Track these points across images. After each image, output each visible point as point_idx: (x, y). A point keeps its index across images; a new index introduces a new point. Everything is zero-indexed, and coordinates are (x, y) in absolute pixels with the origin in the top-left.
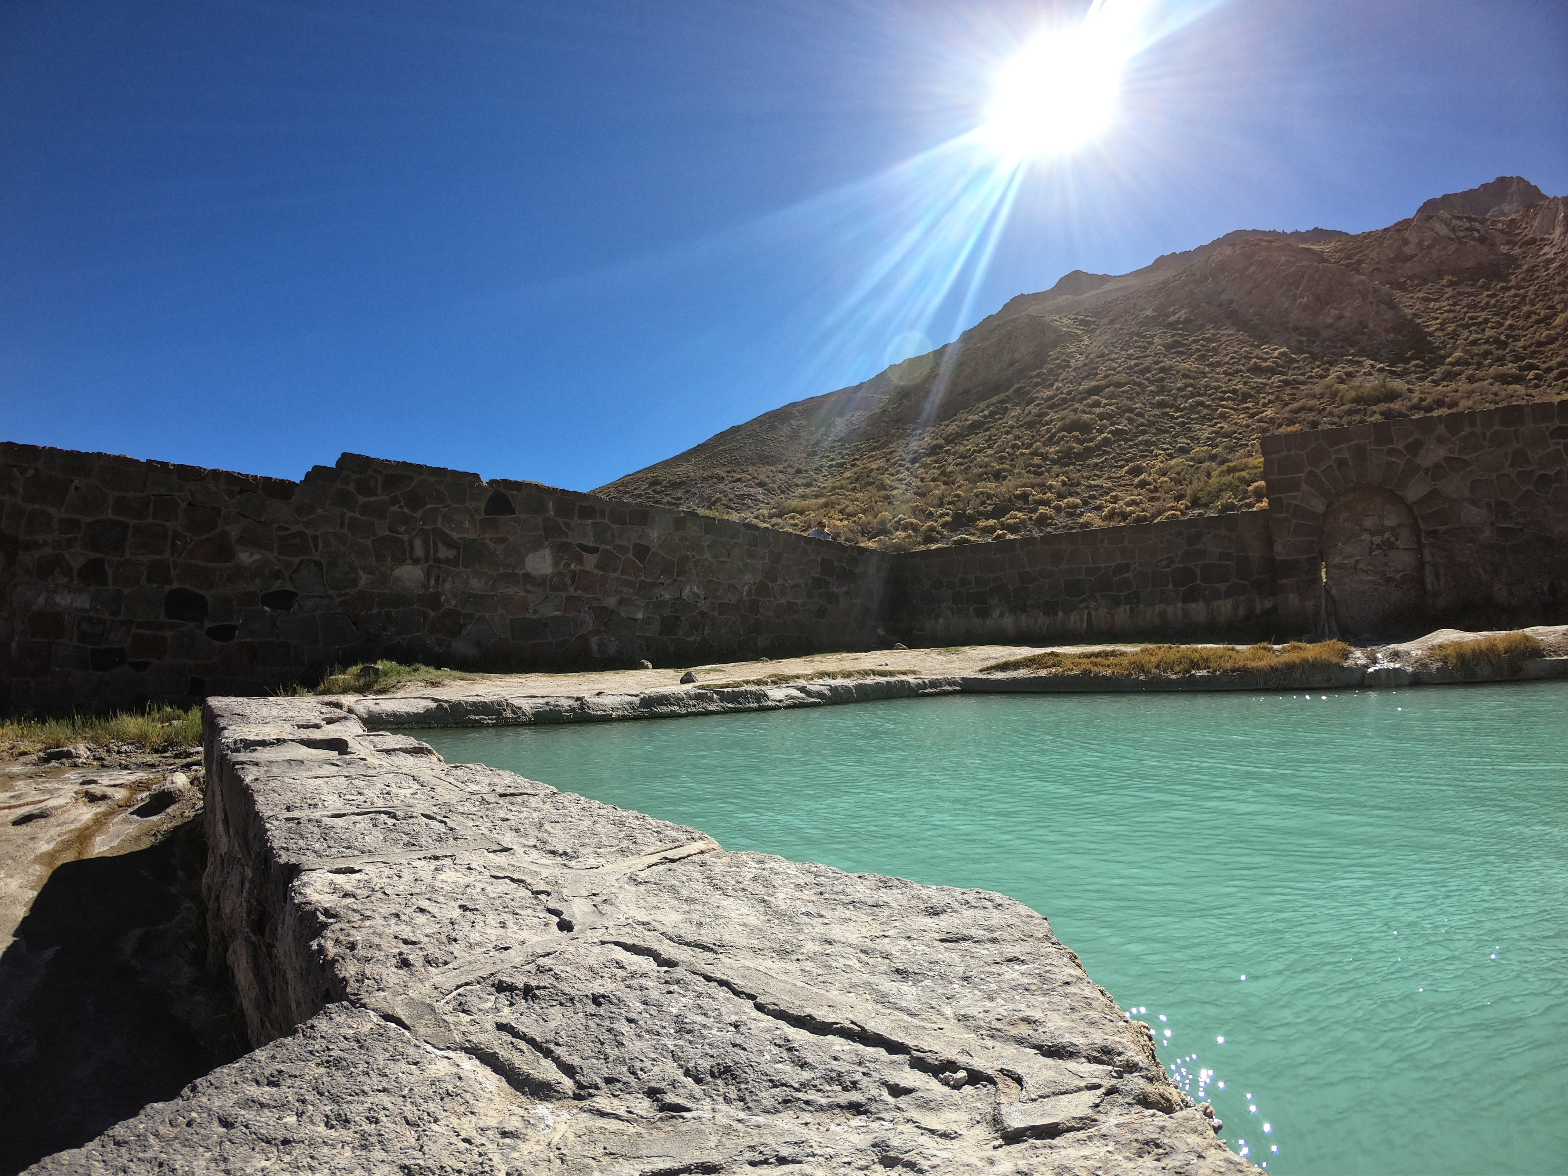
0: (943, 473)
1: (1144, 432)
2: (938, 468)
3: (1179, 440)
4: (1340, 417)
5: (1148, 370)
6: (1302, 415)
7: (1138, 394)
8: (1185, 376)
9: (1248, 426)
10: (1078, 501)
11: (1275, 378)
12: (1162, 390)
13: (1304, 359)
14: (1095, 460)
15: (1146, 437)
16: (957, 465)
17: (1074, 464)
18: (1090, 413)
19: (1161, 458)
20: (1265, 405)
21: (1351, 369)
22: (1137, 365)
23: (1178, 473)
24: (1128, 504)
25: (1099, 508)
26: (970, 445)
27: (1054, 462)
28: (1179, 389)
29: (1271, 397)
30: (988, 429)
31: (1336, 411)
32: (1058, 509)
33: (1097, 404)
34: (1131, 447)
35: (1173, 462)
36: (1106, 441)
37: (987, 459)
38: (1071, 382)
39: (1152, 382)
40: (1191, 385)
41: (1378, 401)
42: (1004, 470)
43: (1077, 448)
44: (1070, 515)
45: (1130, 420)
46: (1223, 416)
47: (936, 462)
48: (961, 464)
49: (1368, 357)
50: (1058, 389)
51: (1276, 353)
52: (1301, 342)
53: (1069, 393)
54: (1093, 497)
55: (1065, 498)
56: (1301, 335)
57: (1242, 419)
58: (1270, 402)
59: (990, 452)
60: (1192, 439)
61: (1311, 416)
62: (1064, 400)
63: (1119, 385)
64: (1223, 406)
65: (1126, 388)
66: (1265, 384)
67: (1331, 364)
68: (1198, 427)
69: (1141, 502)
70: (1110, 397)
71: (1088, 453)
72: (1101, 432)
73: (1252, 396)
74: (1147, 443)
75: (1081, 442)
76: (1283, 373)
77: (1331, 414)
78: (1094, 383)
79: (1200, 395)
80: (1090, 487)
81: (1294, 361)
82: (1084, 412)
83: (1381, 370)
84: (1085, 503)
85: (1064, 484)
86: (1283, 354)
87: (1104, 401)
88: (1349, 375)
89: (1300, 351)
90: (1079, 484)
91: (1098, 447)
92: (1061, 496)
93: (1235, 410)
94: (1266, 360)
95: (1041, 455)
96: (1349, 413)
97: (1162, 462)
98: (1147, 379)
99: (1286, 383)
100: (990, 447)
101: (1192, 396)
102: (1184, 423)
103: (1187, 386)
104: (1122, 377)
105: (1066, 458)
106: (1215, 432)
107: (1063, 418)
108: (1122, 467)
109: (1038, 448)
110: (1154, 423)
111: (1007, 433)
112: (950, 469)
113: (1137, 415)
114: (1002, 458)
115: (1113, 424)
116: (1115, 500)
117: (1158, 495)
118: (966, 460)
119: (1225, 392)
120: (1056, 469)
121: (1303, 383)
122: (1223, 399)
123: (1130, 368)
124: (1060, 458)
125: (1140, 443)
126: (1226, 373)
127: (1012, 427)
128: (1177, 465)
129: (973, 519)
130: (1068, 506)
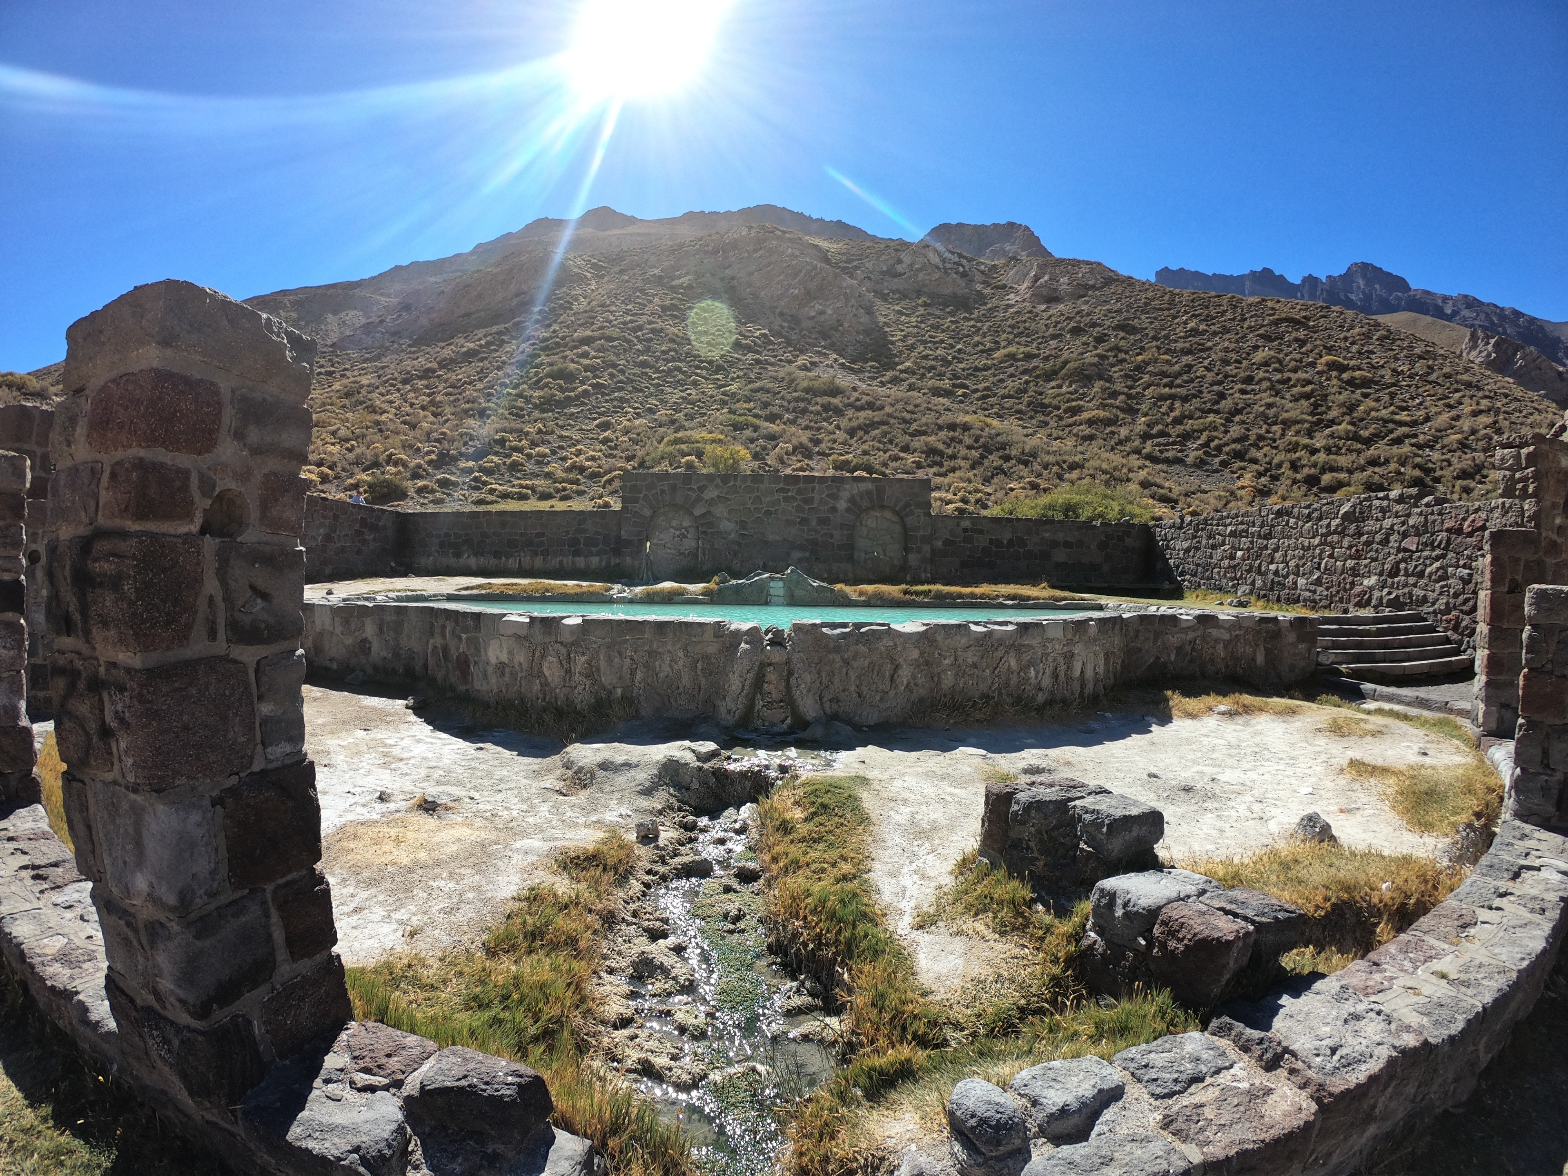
0: (433, 403)
1: (621, 389)
2: (429, 395)
3: (650, 400)
4: (789, 402)
5: (640, 328)
6: (759, 395)
7: (625, 350)
8: (672, 341)
9: (712, 397)
10: (547, 451)
11: (750, 356)
12: (648, 350)
13: (780, 344)
14: (573, 410)
15: (622, 394)
16: (446, 394)
17: (553, 411)
18: (577, 363)
19: (629, 416)
20: (733, 379)
21: (817, 360)
22: (632, 321)
23: (638, 434)
24: (588, 459)
25: (564, 459)
26: (461, 374)
27: (536, 406)
28: (664, 352)
29: (741, 373)
30: (482, 360)
31: (788, 397)
32: (529, 456)
33: (585, 355)
34: (607, 401)
35: (637, 422)
36: (586, 393)
37: (475, 394)
38: (568, 327)
39: (640, 341)
40: (675, 350)
41: (825, 393)
42: (489, 409)
43: (559, 396)
44: (538, 463)
45: (612, 376)
46: (695, 384)
47: (427, 387)
48: (451, 394)
49: (835, 351)
50: (554, 332)
51: (758, 333)
52: (782, 327)
53: (563, 338)
54: (561, 448)
55: (538, 446)
56: (784, 321)
57: (710, 389)
58: (738, 377)
59: (480, 386)
60: (661, 401)
61: (765, 397)
62: (558, 344)
63: (610, 339)
64: (697, 375)
65: (615, 343)
66: (740, 360)
67: (802, 352)
68: (669, 390)
69: (599, 458)
70: (599, 351)
71: (568, 402)
72: (583, 383)
73: (724, 369)
74: (621, 400)
75: (562, 389)
76: (758, 352)
77: (783, 398)
78: (588, 333)
79: (680, 360)
80: (561, 437)
81: (771, 343)
82: (573, 361)
83: (842, 364)
84: (554, 453)
85: (540, 431)
86: (764, 335)
87: (593, 353)
88: (814, 364)
89: (779, 334)
90: (553, 432)
91: (577, 397)
92: (534, 444)
93: (706, 379)
94: (746, 337)
95: (526, 397)
96: (797, 399)
97: (629, 420)
98: (637, 337)
99: (758, 362)
100: (480, 380)
101: (673, 360)
102: (659, 385)
103: (670, 350)
104: (615, 332)
105: (546, 405)
106: (682, 398)
107: (551, 364)
108: (595, 419)
109: (524, 390)
110: (632, 381)
111: (499, 368)
112: (439, 398)
113: (619, 371)
114: (490, 394)
115: (596, 377)
116: (579, 453)
117: (615, 452)
118: (456, 391)
119: (702, 362)
120: (536, 414)
121: (772, 364)
122: (698, 367)
123: (625, 323)
124: (541, 404)
125: (615, 399)
126: (708, 343)
127: (504, 363)
128: (640, 425)
129: (454, 459)
130: (538, 455)
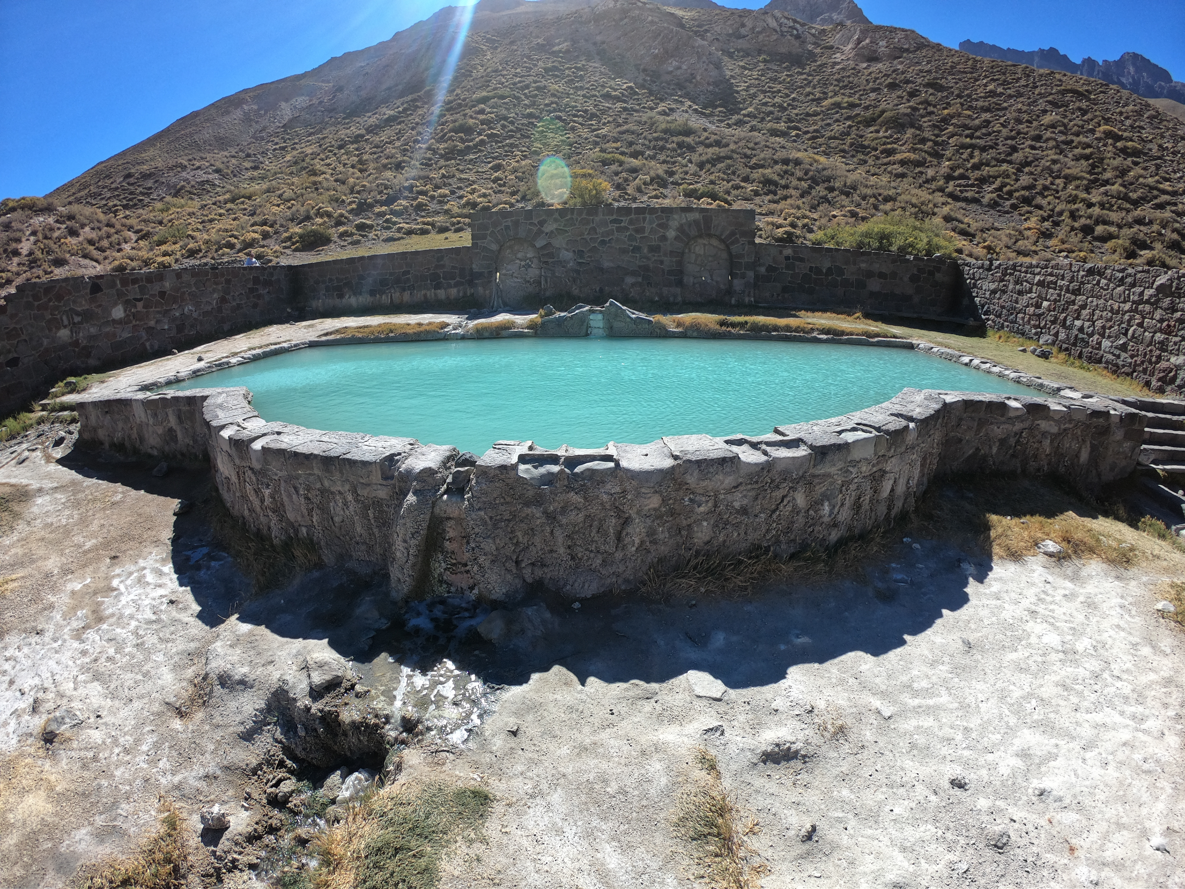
0: (361, 162)
1: (512, 137)
2: (358, 156)
3: (535, 144)
4: (650, 141)
5: (527, 87)
6: (625, 136)
7: (515, 105)
8: (553, 95)
9: (586, 139)
10: (447, 192)
11: (619, 105)
12: (533, 104)
13: (643, 94)
14: (472, 157)
15: (512, 141)
16: (371, 154)
17: (455, 159)
18: (475, 118)
19: (518, 158)
20: (604, 124)
21: (674, 106)
22: (520, 82)
23: (524, 173)
24: (480, 196)
25: (461, 197)
26: (384, 137)
27: (442, 156)
28: (547, 105)
29: (610, 119)
30: (399, 123)
31: (650, 137)
32: (433, 197)
33: (482, 112)
34: (499, 147)
35: (523, 163)
36: (482, 142)
37: (394, 151)
38: (468, 91)
39: (527, 97)
40: (556, 103)
41: (680, 133)
42: (404, 162)
43: (461, 146)
44: (440, 202)
45: (504, 127)
46: (573, 129)
47: (357, 149)
48: (375, 153)
49: (689, 99)
50: (457, 95)
51: (625, 86)
52: (645, 80)
53: (464, 100)
54: (460, 188)
55: (440, 188)
56: (647, 75)
57: (585, 133)
58: (609, 122)
59: (398, 144)
60: (545, 144)
61: (630, 138)
62: (460, 105)
63: (503, 97)
64: (574, 122)
65: (506, 100)
66: (610, 108)
67: (662, 100)
68: (551, 135)
69: (490, 195)
70: (493, 107)
71: (468, 150)
72: (480, 134)
73: (597, 116)
74: (512, 145)
75: (463, 141)
76: (625, 102)
77: (645, 138)
78: (485, 94)
79: (560, 111)
80: (460, 179)
81: (636, 93)
82: (471, 117)
83: (696, 110)
84: (453, 192)
85: (444, 176)
86: (630, 88)
87: (489, 110)
88: (672, 110)
89: (643, 87)
90: (454, 176)
91: (475, 146)
92: (437, 187)
93: (582, 125)
94: (615, 90)
95: (433, 150)
96: (657, 139)
97: (517, 162)
98: (525, 94)
99: (625, 109)
100: (398, 139)
101: (555, 110)
102: (543, 131)
103: (552, 103)
104: (507, 91)
105: (450, 154)
106: (562, 141)
107: (455, 121)
108: (489, 163)
109: (432, 144)
110: (520, 130)
111: (413, 129)
112: (365, 157)
113: (510, 123)
114: (405, 150)
115: (490, 128)
116: (473, 191)
117: (503, 189)
118: (379, 150)
119: (579, 111)
120: (442, 162)
121: (637, 111)
122: (575, 116)
123: (514, 84)
124: (446, 153)
125: (507, 145)
126: (584, 96)
127: (417, 124)
128: (526, 165)
129: (371, 206)
130: (441, 196)
